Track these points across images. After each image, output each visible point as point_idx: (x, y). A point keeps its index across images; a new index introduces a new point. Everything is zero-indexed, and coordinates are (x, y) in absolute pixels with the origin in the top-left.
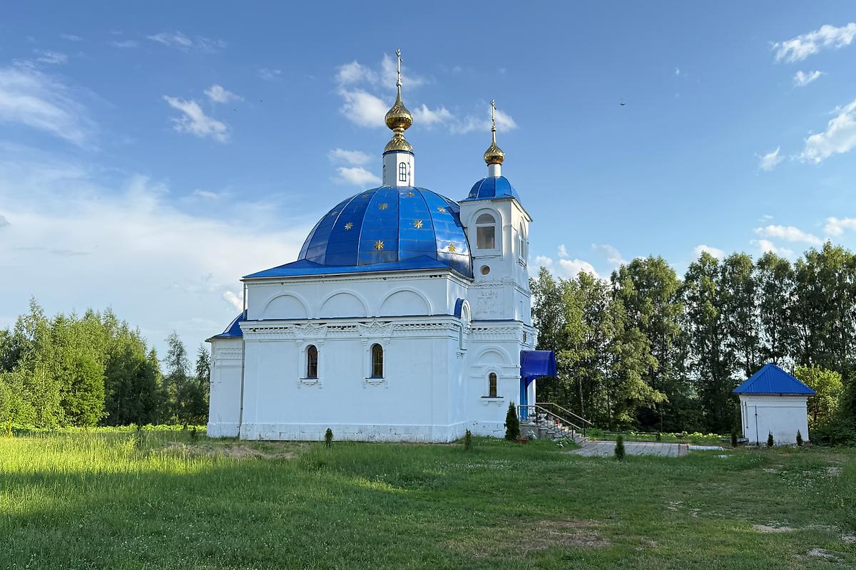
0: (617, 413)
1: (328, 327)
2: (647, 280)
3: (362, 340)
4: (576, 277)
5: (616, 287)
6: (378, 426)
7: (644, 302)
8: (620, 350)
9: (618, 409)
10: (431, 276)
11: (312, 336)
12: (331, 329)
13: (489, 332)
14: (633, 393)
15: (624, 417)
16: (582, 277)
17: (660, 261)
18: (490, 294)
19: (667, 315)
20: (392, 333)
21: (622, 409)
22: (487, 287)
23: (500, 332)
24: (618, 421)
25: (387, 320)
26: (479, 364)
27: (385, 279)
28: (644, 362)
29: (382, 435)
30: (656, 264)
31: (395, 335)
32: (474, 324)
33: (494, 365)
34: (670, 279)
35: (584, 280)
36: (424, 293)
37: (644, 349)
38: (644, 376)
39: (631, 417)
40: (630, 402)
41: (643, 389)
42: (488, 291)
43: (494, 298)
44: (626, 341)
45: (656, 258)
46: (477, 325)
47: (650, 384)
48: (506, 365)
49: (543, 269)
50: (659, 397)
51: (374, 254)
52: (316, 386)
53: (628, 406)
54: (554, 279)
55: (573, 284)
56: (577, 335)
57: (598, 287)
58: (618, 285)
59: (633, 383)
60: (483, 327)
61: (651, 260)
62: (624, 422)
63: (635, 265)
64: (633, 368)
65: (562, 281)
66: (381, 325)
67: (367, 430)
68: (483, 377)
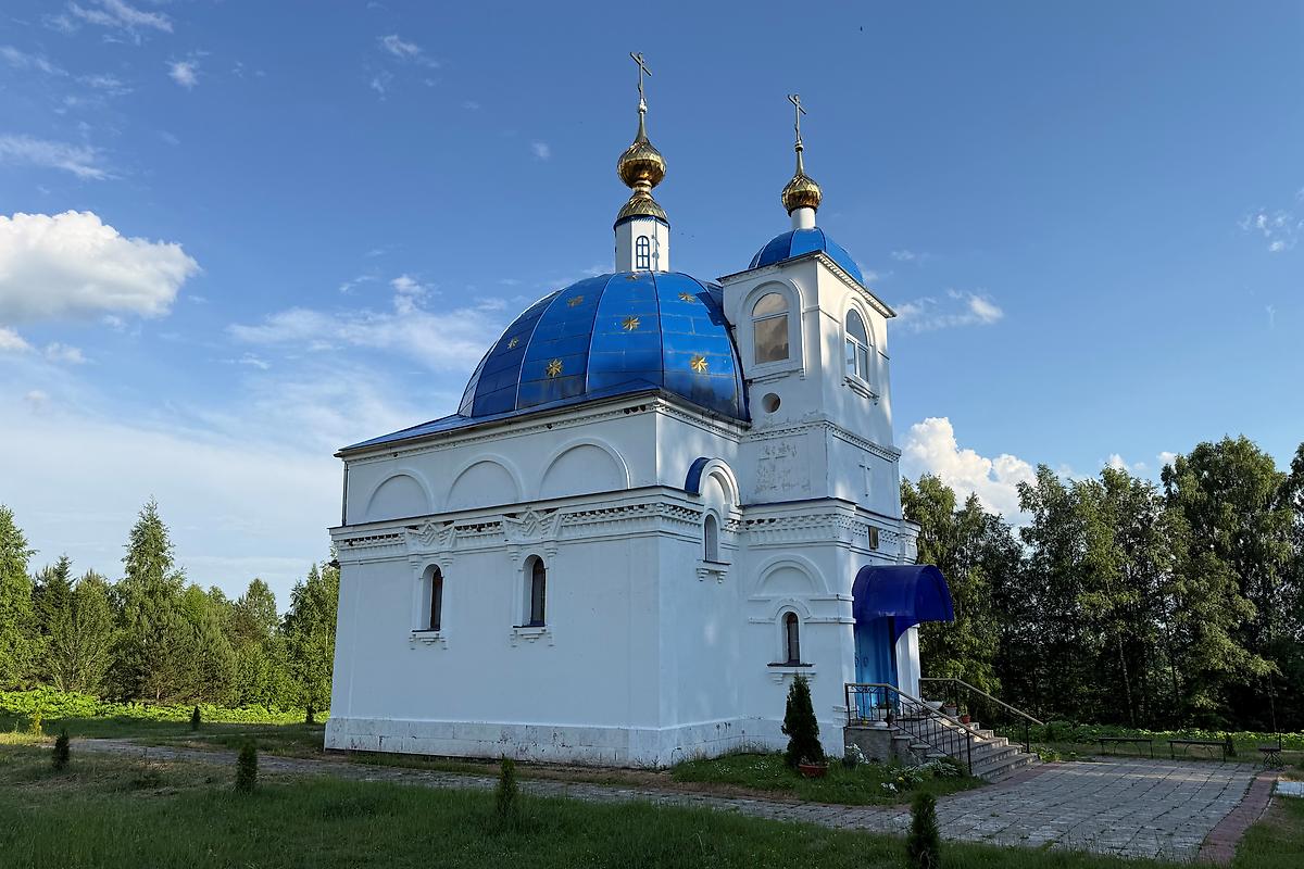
0: (1189, 694)
1: (459, 528)
2: (1223, 475)
3: (510, 550)
4: (1098, 479)
5: (1172, 489)
6: (533, 728)
7: (1219, 510)
8: (1183, 589)
9: (1190, 688)
10: (627, 411)
11: (433, 548)
12: (463, 533)
13: (779, 527)
14: (1214, 661)
15: (1202, 700)
16: (1109, 477)
17: (1244, 444)
18: (780, 450)
19: (1265, 530)
20: (560, 533)
21: (1197, 688)
22: (776, 435)
23: (802, 525)
24: (1191, 708)
25: (549, 507)
26: (763, 595)
27: (549, 426)
28: (1231, 610)
29: (541, 746)
30: (1238, 450)
31: (566, 535)
32: (750, 511)
33: (791, 595)
34: (1265, 471)
35: (1112, 481)
36: (614, 446)
37: (1228, 587)
38: (1232, 632)
39: (1214, 700)
40: (1211, 676)
41: (1233, 654)
42: (777, 444)
43: (790, 457)
44: (1194, 574)
45: (1235, 439)
46: (754, 515)
47: (1245, 646)
48: (817, 595)
49: (1042, 468)
50: (1263, 666)
51: (544, 385)
52: (438, 644)
53: (1207, 683)
54: (1062, 481)
55: (1095, 488)
56: (1106, 567)
57: (1138, 492)
58: (1174, 487)
59: (1213, 643)
60: (766, 517)
61: (1228, 442)
62: (1203, 709)
63: (1202, 453)
64: (1210, 619)
65: (1074, 484)
66: (540, 517)
67: (515, 735)
68: (771, 623)
